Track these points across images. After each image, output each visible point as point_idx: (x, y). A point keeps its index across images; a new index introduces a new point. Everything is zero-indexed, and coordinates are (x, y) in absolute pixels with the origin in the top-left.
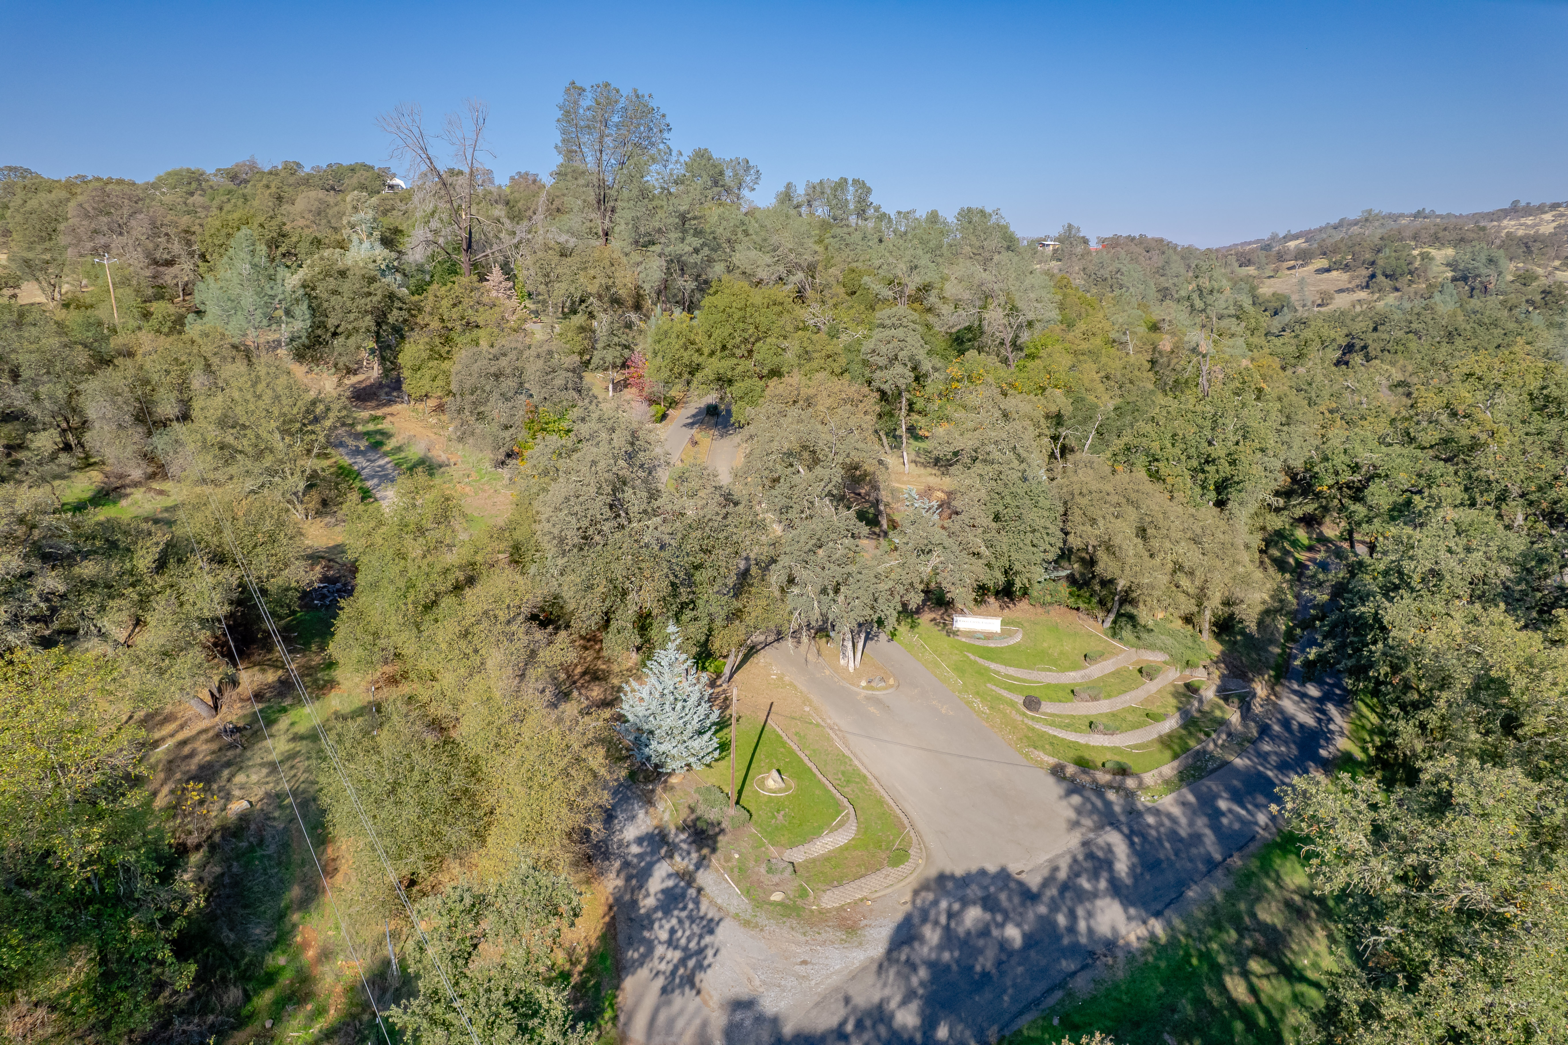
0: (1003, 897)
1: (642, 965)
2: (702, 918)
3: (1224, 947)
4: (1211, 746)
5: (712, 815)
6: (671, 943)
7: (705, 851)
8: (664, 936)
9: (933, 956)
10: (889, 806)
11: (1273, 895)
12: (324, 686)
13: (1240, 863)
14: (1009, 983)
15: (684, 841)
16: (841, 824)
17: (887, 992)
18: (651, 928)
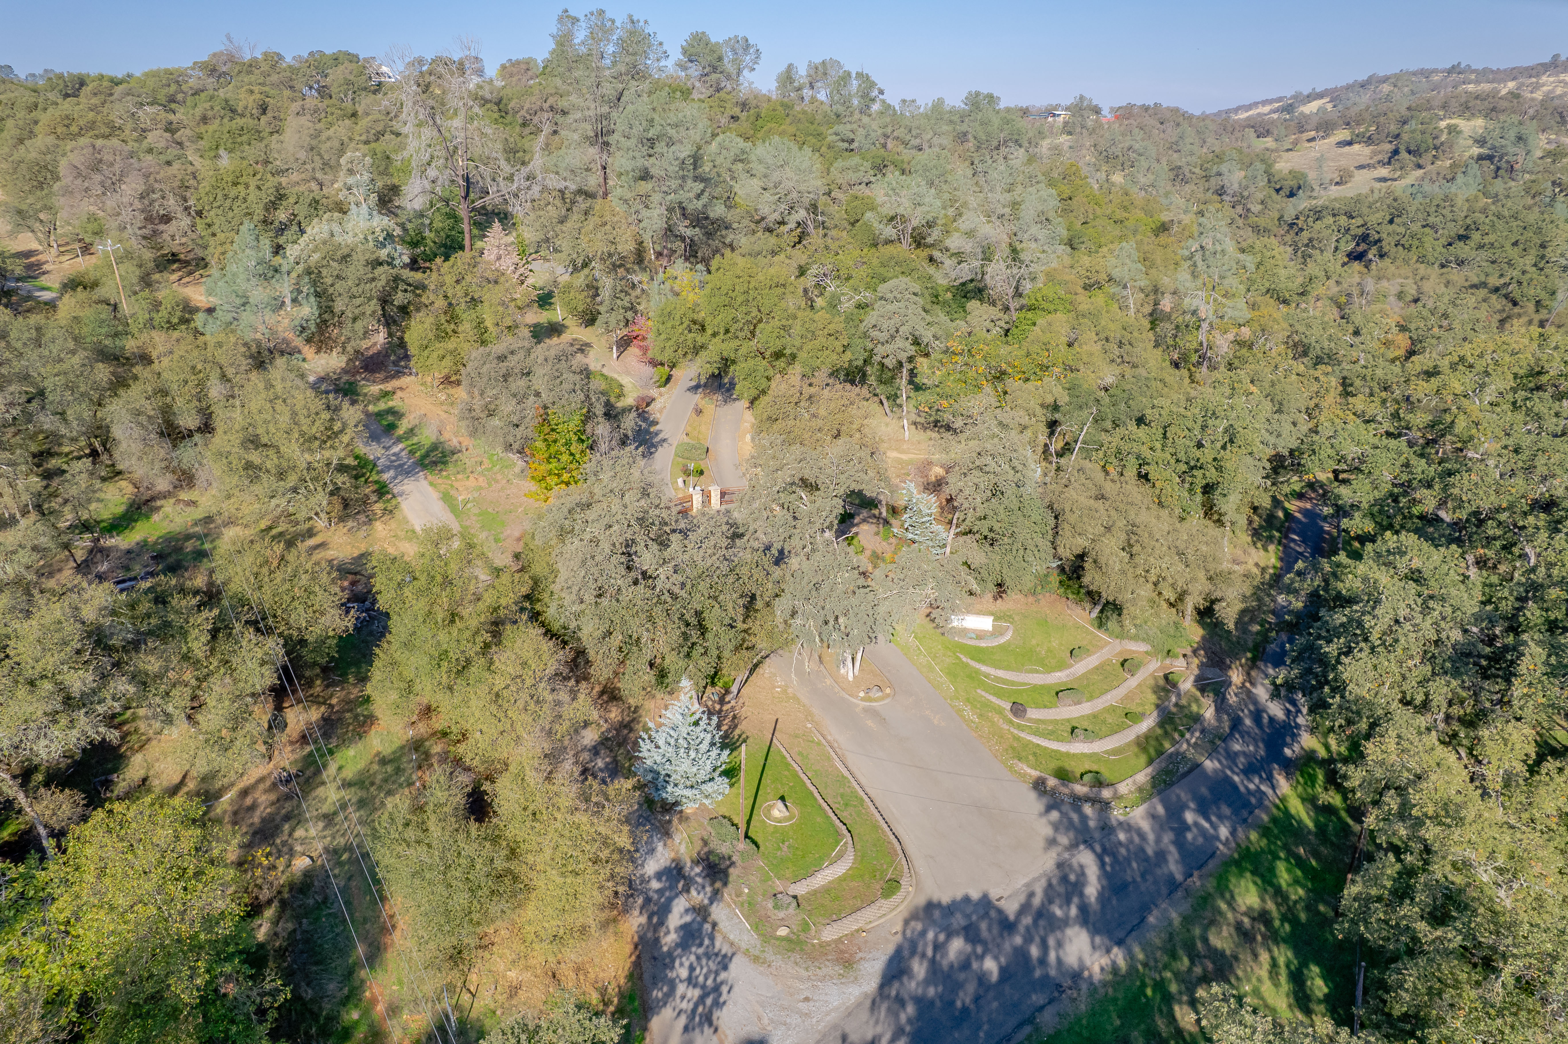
0: (983, 926)
1: (665, 1004)
2: (717, 955)
3: (1176, 974)
4: (1185, 746)
5: (724, 849)
6: (691, 981)
7: (718, 885)
8: (684, 973)
9: (920, 991)
10: (883, 832)
11: (1226, 918)
12: (365, 722)
13: (1198, 884)
14: (985, 1019)
15: (697, 875)
16: (840, 856)
17: (879, 1029)
18: (672, 968)
